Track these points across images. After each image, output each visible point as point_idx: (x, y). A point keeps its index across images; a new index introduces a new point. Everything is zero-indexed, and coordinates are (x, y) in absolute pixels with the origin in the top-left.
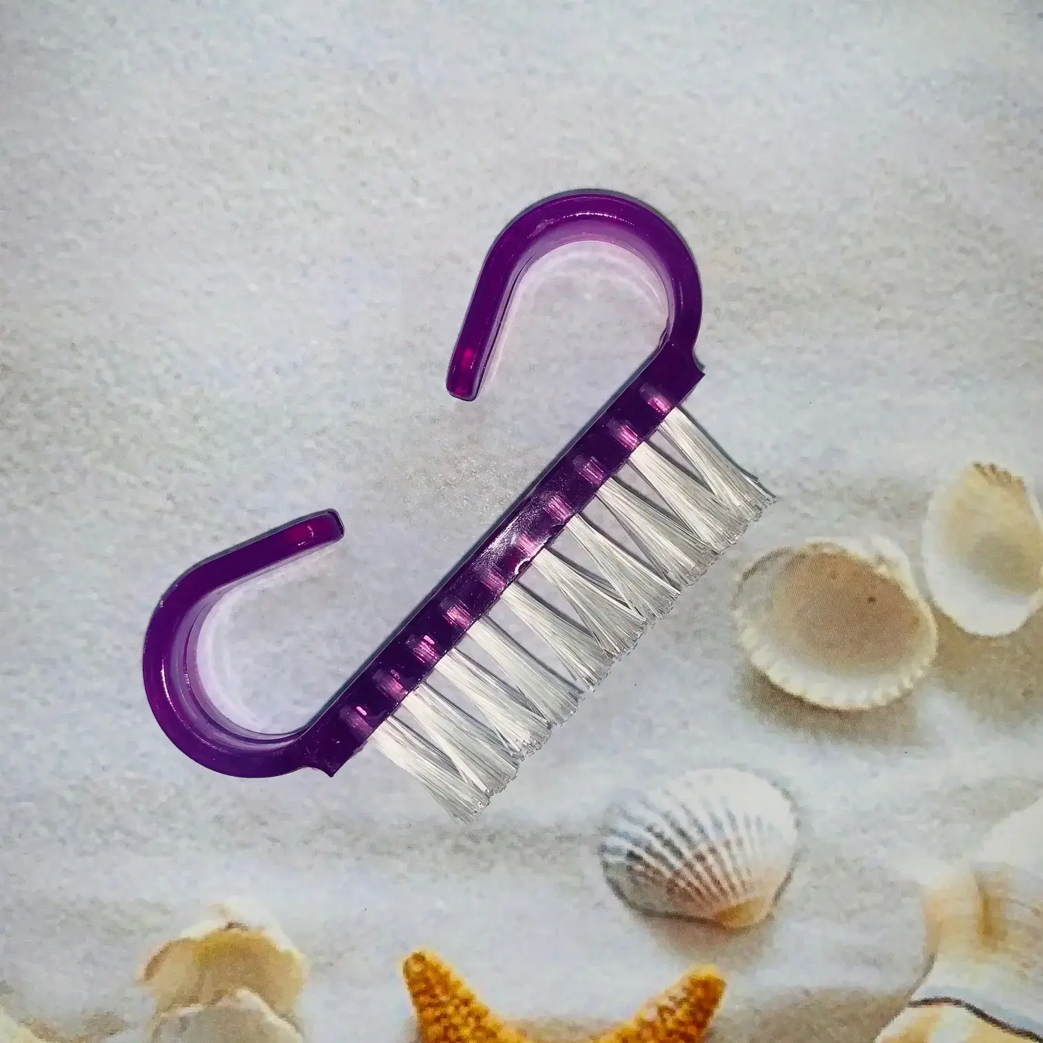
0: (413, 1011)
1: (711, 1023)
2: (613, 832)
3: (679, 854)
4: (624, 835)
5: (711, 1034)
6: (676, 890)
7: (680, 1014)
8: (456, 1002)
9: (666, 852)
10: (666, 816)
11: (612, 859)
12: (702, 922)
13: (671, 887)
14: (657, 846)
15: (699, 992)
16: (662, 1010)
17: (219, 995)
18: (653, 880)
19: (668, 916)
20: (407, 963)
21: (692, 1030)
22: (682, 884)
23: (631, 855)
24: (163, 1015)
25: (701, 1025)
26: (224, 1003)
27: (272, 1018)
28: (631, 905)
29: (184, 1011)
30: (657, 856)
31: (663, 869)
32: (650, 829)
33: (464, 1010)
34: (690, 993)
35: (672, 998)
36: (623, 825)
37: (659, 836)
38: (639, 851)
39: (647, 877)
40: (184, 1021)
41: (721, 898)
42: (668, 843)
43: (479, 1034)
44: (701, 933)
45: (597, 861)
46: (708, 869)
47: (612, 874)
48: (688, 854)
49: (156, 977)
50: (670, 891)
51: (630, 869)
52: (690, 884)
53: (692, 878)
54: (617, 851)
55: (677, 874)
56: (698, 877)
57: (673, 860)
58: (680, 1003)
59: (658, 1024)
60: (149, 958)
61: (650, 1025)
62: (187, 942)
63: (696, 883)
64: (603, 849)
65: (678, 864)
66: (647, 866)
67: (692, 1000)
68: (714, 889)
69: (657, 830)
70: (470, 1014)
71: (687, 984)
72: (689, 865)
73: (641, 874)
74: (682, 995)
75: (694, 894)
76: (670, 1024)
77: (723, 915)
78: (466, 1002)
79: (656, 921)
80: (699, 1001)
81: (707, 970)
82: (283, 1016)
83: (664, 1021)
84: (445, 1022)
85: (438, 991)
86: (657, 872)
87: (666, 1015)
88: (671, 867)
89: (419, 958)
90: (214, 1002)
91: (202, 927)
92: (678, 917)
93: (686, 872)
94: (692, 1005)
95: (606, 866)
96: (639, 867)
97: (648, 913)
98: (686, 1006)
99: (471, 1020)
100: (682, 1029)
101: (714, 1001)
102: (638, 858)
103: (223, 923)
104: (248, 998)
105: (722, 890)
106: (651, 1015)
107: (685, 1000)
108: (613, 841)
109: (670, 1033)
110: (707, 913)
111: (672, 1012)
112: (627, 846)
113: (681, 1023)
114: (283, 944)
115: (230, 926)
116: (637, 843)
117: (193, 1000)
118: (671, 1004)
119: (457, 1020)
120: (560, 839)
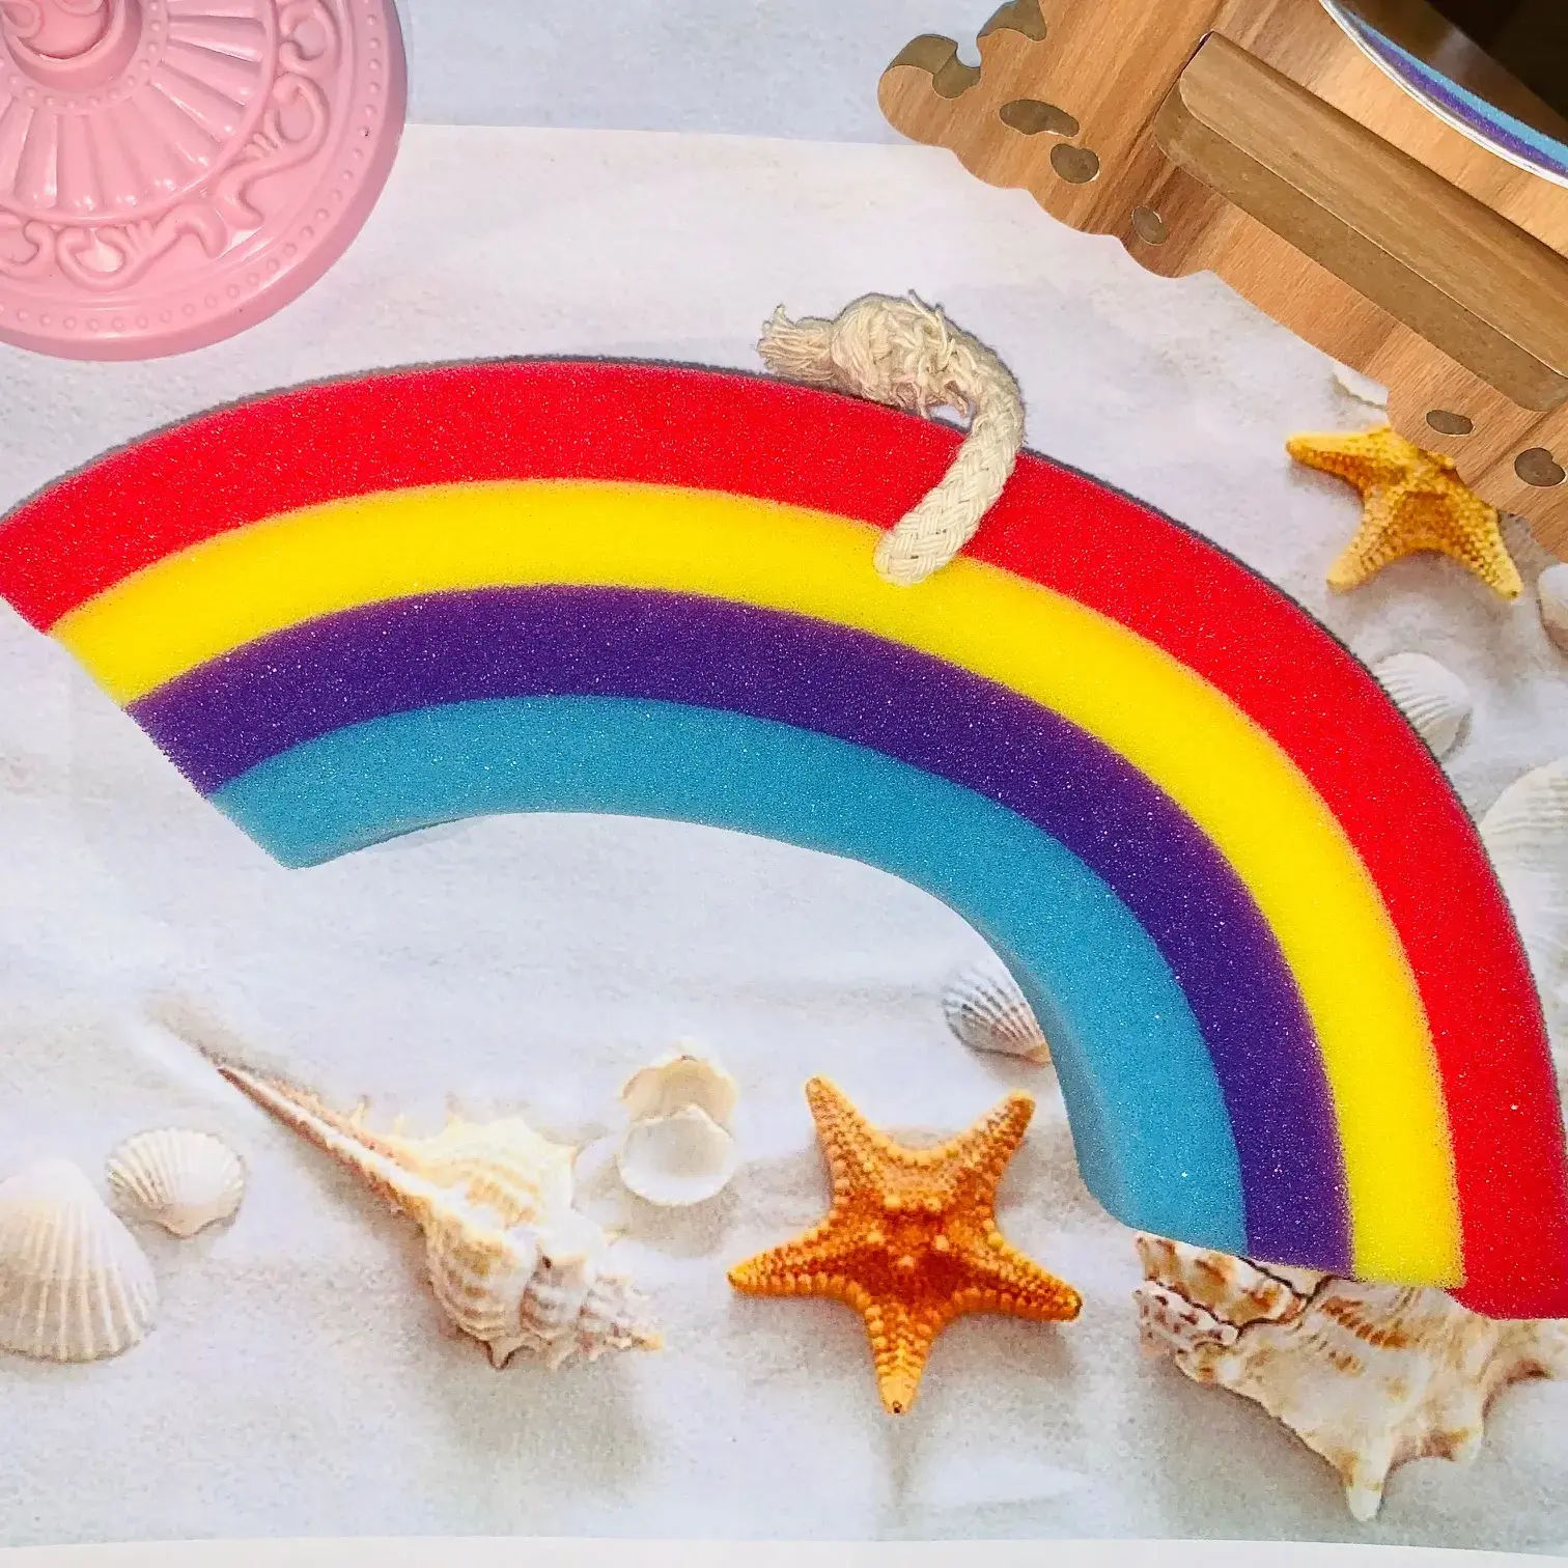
0: (812, 1122)
1: (1026, 1133)
2: (952, 990)
3: (999, 1007)
4: (960, 993)
5: (1026, 1142)
6: (998, 1033)
7: (1004, 1126)
8: (843, 1115)
9: (990, 1005)
10: (990, 980)
11: (952, 1010)
12: (1018, 1056)
13: (994, 1031)
14: (984, 1001)
15: (1017, 1110)
16: (990, 1123)
17: (674, 1110)
18: (982, 1026)
19: (992, 1052)
20: (808, 1085)
21: (1012, 1138)
22: (1001, 1028)
23: (965, 1007)
24: (636, 1124)
25: (1019, 1135)
26: (678, 1116)
27: (713, 1128)
28: (965, 1043)
29: (649, 1122)
30: (985, 1009)
31: (989, 1017)
32: (978, 989)
33: (849, 1121)
34: (1010, 1110)
35: (997, 1114)
36: (959, 986)
37: (984, 993)
38: (970, 1004)
39: (976, 1023)
40: (650, 1130)
41: (1030, 1039)
42: (990, 999)
43: (860, 1139)
44: (1016, 1064)
45: (941, 1010)
46: (1020, 1018)
47: (951, 1020)
48: (1006, 1007)
49: (630, 1097)
50: (993, 1033)
51: (964, 1016)
52: (1007, 1029)
53: (1008, 1024)
54: (955, 1005)
55: (998, 1021)
56: (1013, 1024)
57: (994, 1010)
58: (1003, 1118)
59: (988, 1132)
60: (627, 1082)
61: (983, 1134)
62: (653, 1070)
63: (1012, 1028)
64: (946, 1003)
65: (999, 1015)
66: (977, 1015)
67: (1012, 1115)
68: (1024, 1032)
69: (983, 989)
70: (853, 1123)
71: (1007, 1103)
72: (1006, 1015)
73: (971, 1021)
74: (1005, 1112)
75: (1010, 1035)
76: (996, 1134)
77: (1032, 1052)
78: (849, 1115)
79: (983, 1055)
80: (1017, 1116)
81: (1022, 1094)
82: (720, 1125)
83: (992, 1131)
84: (835, 1129)
85: (830, 1106)
86: (983, 1019)
87: (993, 1127)
88: (993, 1015)
89: (817, 1082)
90: (671, 1114)
91: (665, 1059)
92: (1000, 1053)
93: (1004, 1020)
94: (1012, 1120)
95: (948, 1015)
96: (971, 1016)
97: (978, 1050)
98: (1007, 1121)
99: (854, 1129)
100: (1005, 1137)
101: (1028, 1117)
102: (971, 1009)
103: (680, 1057)
104: (695, 1112)
105: (1030, 1034)
106: (983, 1126)
107: (1006, 1116)
108: (952, 997)
109: (996, 1141)
110: (1021, 1051)
111: (998, 1124)
112: (963, 1001)
113: (1004, 1133)
114: (721, 1072)
115: (684, 1058)
116: (969, 998)
117: (657, 1112)
118: (997, 1119)
119: (843, 1129)
120: (914, 995)
